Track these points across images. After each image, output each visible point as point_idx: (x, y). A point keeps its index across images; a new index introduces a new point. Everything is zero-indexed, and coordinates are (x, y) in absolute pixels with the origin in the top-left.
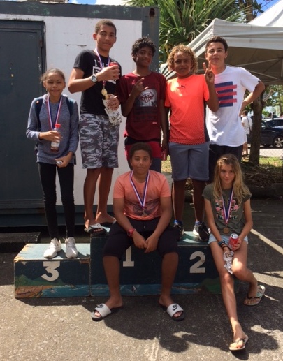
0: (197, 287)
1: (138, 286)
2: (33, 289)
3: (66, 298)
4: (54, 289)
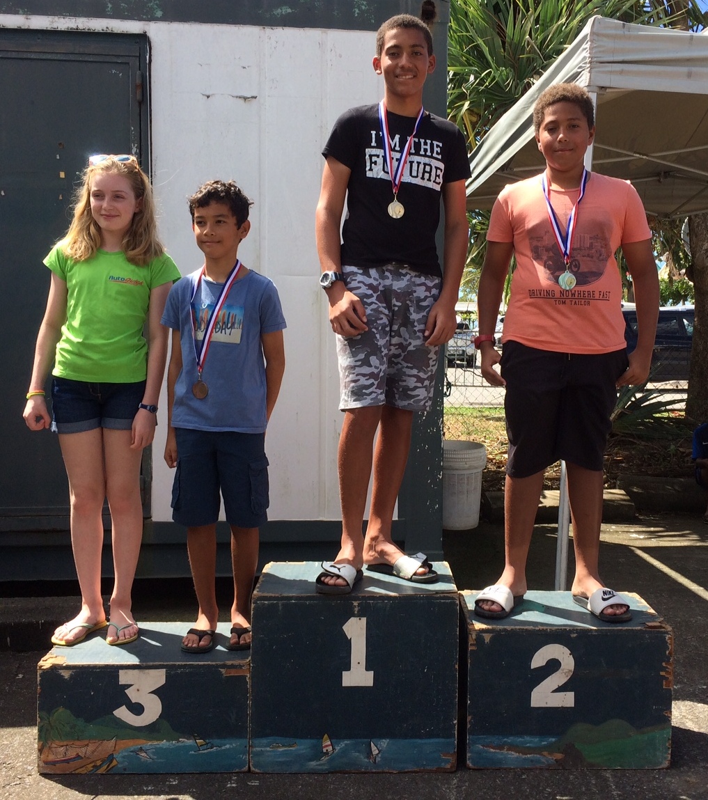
0: (550, 748)
1: (384, 743)
2: (91, 748)
3: (180, 775)
4: (149, 750)
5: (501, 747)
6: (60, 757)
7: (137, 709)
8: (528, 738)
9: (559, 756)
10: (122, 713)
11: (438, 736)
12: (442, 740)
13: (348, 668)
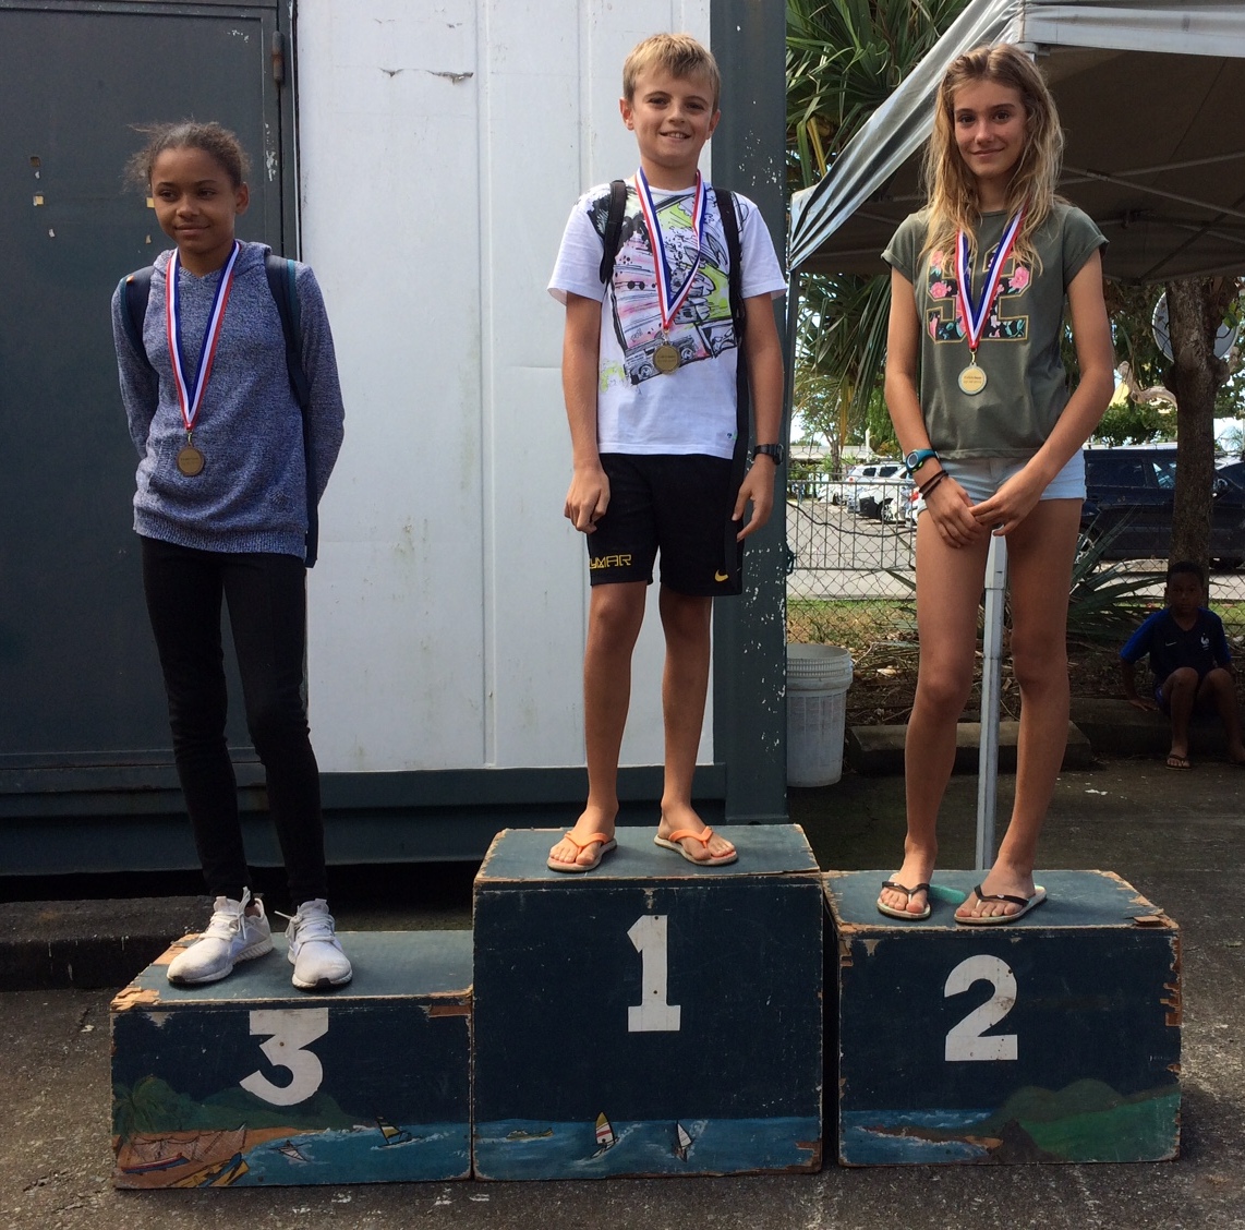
0: (979, 1131)
2: (202, 1145)
3: (356, 1187)
4: (301, 1146)
5: (895, 1130)
6: (150, 1160)
7: (281, 1077)
8: (940, 1114)
9: (994, 1142)
10: (256, 1084)
11: (790, 1113)
12: (798, 1119)
13: (638, 1001)
